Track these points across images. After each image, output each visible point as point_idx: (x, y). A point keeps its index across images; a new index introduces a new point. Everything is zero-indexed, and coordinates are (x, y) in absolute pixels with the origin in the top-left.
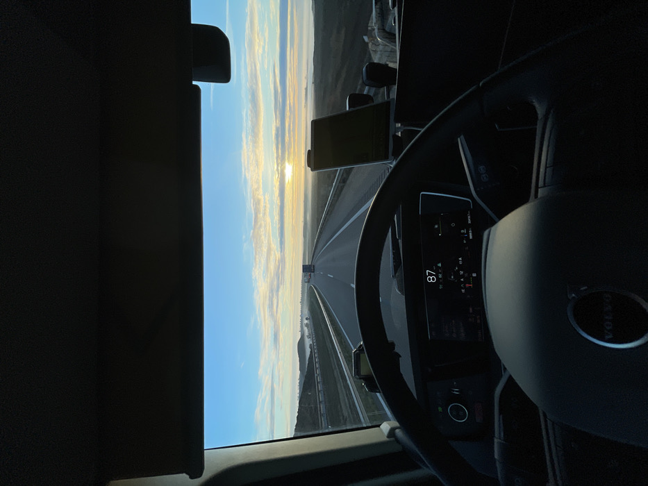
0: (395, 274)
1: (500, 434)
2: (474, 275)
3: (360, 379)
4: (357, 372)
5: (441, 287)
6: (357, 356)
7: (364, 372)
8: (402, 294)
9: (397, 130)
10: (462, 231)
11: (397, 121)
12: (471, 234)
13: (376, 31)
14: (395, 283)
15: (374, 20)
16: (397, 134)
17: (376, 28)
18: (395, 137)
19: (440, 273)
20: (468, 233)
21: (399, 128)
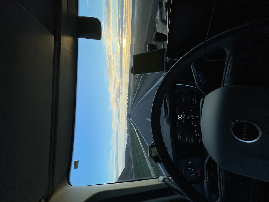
0: (165, 116)
1: (207, 178)
2: (197, 117)
3: (151, 158)
4: (150, 155)
5: (184, 122)
6: (150, 149)
7: (153, 155)
8: (168, 125)
9: (167, 60)
10: (192, 100)
11: (167, 56)
12: (196, 101)
13: (159, 20)
14: (165, 120)
15: (158, 16)
16: (167, 61)
17: (159, 19)
18: (166, 62)
19: (184, 116)
20: (195, 100)
21: (168, 59)
